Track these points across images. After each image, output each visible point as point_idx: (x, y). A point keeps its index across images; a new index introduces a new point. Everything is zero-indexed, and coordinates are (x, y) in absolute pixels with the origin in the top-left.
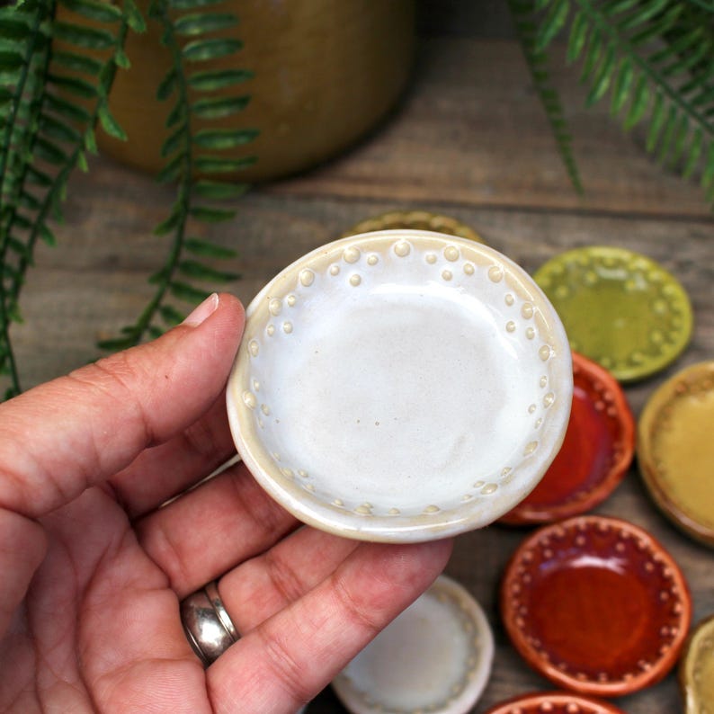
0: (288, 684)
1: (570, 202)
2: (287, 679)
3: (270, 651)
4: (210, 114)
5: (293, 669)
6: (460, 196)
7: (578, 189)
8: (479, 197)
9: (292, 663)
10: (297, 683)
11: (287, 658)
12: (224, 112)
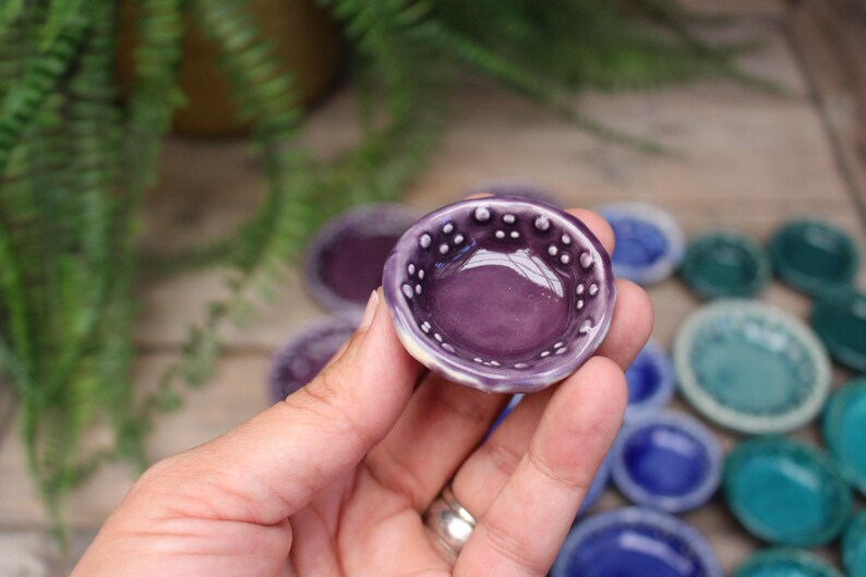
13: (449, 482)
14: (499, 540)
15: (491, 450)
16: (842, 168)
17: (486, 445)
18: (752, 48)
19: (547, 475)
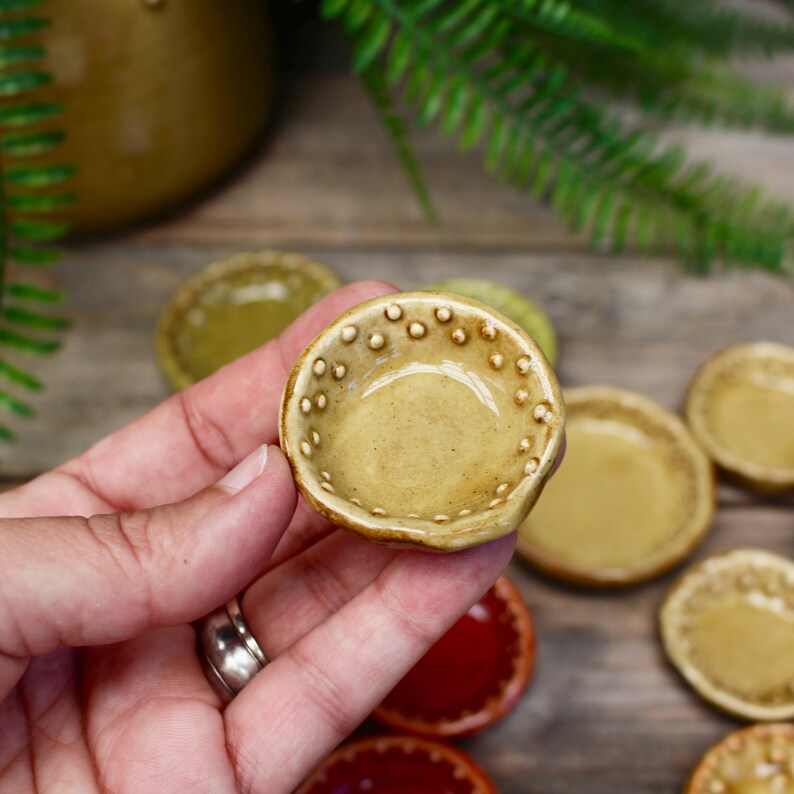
0: (328, 711)
1: (429, 236)
2: (327, 705)
3: (305, 674)
4: (20, 151)
5: (333, 693)
6: (319, 235)
7: (432, 220)
8: (341, 236)
9: (332, 686)
10: (338, 710)
11: (326, 680)
12: (35, 149)
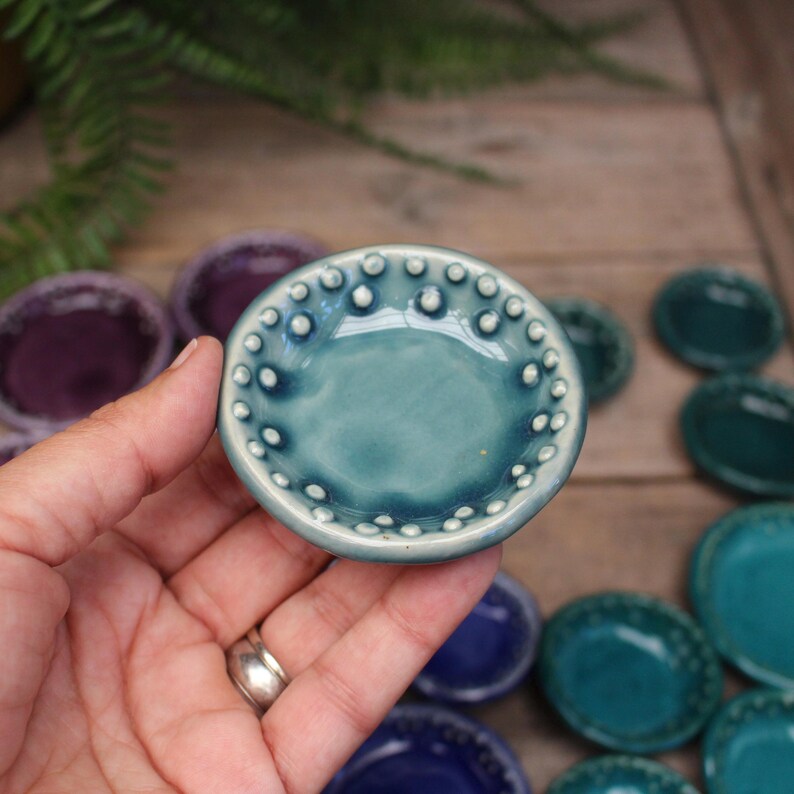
13: (258, 626)
14: (331, 687)
15: (315, 594)
16: (744, 199)
17: (310, 588)
18: (625, 25)
19: (400, 625)
